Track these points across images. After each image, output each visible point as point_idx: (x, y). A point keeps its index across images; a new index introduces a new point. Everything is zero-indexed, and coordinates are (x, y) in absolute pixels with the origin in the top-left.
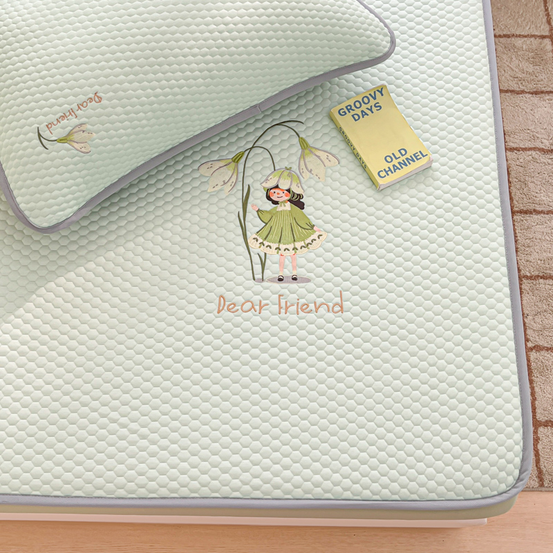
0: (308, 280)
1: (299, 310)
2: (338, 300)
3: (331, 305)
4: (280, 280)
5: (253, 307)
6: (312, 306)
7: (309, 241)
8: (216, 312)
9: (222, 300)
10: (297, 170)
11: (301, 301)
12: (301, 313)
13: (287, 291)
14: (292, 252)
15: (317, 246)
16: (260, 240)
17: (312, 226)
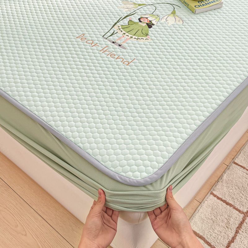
0: (125, 48)
1: (110, 55)
7: (141, 38)
8: (76, 37)
9: (83, 35)
10: (161, 18)
11: (114, 53)
12: (109, 56)
13: (112, 47)
14: (129, 37)
15: (141, 42)
16: (120, 28)
17: (147, 35)
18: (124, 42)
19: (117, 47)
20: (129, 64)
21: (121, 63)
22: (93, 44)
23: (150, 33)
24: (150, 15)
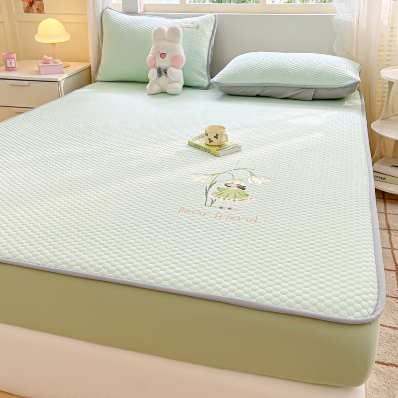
0: (238, 210)
2: (255, 219)
3: (249, 220)
4: (220, 208)
5: (200, 213)
6: (238, 218)
7: (244, 199)
8: (177, 212)
9: (183, 209)
10: (246, 180)
11: (230, 216)
12: (229, 219)
13: (223, 212)
14: (232, 201)
15: (248, 201)
16: (215, 195)
17: (248, 195)
18: (231, 205)
19: (229, 210)
20: (256, 221)
21: (248, 223)
22: (202, 214)
23: (248, 193)
24: (231, 180)
